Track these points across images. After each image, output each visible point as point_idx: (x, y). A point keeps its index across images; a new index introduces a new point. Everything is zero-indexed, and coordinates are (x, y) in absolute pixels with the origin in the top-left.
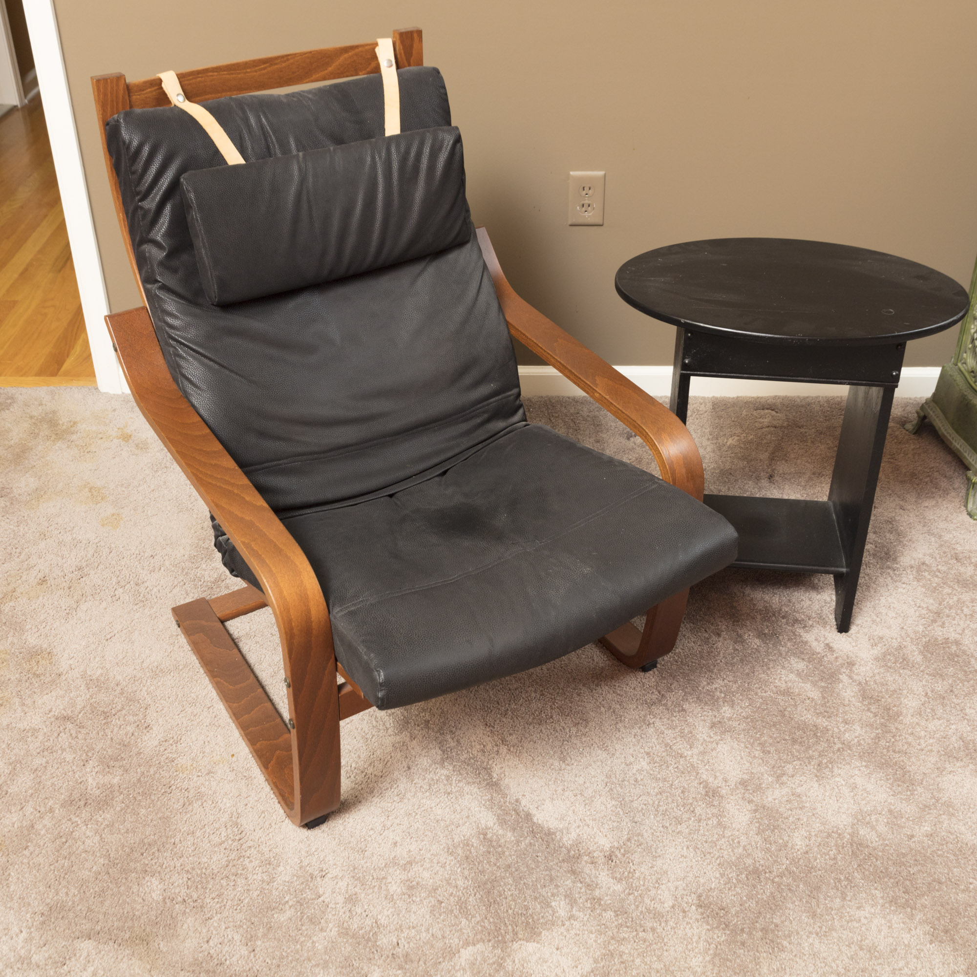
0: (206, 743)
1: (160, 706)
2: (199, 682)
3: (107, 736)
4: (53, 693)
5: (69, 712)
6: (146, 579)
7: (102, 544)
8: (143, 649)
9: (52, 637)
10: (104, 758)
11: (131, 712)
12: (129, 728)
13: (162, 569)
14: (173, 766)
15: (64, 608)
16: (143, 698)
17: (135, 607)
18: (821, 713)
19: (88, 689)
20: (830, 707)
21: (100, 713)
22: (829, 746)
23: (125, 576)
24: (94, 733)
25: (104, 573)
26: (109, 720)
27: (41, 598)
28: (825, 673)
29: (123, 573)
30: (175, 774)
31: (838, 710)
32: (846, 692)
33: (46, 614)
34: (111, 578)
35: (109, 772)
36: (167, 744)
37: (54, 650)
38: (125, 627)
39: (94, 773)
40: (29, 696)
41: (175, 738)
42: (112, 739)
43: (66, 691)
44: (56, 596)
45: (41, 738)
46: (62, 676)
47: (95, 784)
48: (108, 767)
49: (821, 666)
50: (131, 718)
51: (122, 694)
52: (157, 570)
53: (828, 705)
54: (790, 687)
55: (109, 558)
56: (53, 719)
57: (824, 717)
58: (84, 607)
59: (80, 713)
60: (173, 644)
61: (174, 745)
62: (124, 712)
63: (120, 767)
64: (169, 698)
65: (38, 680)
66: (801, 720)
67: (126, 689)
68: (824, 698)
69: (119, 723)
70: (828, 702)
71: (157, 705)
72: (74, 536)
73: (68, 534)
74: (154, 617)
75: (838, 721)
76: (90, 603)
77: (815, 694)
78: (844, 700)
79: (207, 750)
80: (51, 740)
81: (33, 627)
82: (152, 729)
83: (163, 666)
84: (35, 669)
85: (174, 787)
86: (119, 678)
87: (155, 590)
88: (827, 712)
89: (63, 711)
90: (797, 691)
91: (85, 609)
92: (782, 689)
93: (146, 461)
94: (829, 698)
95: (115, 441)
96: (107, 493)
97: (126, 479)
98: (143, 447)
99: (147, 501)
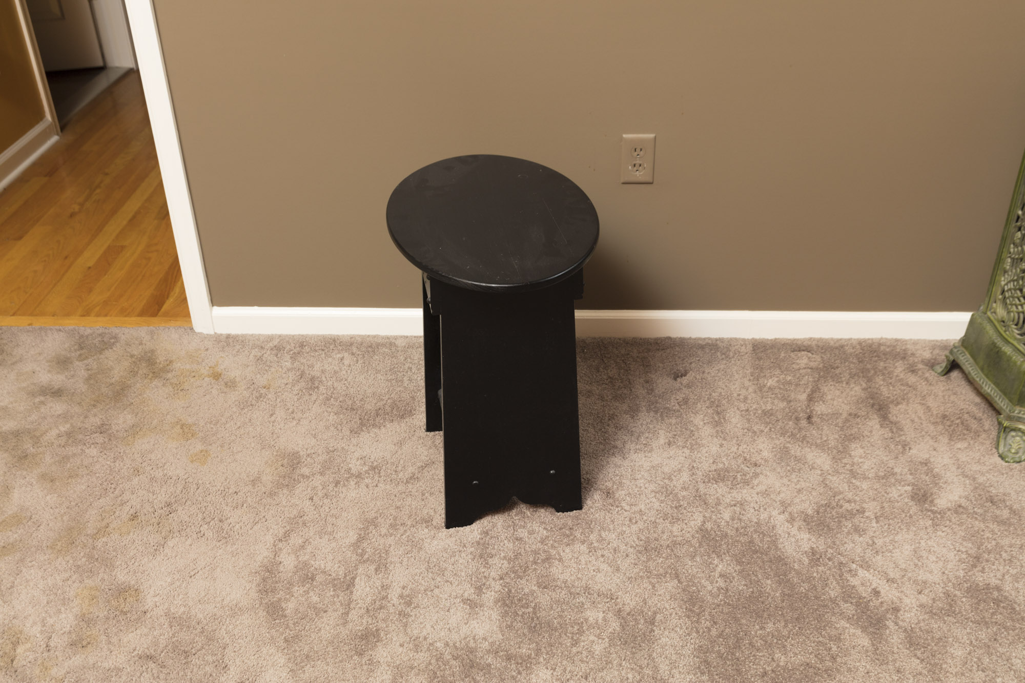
4: (138, 630)
5: (152, 651)
6: (229, 516)
7: (190, 480)
9: (140, 574)
12: (207, 668)
13: (245, 505)
15: (152, 544)
17: (219, 543)
18: (873, 660)
20: (879, 654)
23: (211, 512)
25: (190, 509)
27: (132, 533)
28: (872, 618)
29: (208, 509)
31: (887, 658)
32: (893, 639)
33: (135, 550)
34: (197, 515)
37: (141, 587)
42: (191, 680)
43: (150, 628)
44: (146, 531)
46: (147, 613)
49: (868, 610)
50: (210, 659)
52: (240, 506)
53: (878, 652)
54: (841, 633)
55: (196, 496)
56: (136, 658)
57: (875, 664)
58: (171, 542)
59: (162, 652)
62: (203, 652)
65: (124, 617)
68: (873, 644)
70: (878, 649)
72: (165, 472)
73: (160, 470)
75: (890, 669)
76: (178, 538)
77: (864, 641)
78: (892, 647)
81: (123, 564)
86: (200, 615)
87: (237, 526)
91: (173, 545)
93: (234, 399)
94: (878, 645)
95: (206, 379)
96: (197, 429)
97: (215, 417)
98: (231, 385)
99: (233, 437)
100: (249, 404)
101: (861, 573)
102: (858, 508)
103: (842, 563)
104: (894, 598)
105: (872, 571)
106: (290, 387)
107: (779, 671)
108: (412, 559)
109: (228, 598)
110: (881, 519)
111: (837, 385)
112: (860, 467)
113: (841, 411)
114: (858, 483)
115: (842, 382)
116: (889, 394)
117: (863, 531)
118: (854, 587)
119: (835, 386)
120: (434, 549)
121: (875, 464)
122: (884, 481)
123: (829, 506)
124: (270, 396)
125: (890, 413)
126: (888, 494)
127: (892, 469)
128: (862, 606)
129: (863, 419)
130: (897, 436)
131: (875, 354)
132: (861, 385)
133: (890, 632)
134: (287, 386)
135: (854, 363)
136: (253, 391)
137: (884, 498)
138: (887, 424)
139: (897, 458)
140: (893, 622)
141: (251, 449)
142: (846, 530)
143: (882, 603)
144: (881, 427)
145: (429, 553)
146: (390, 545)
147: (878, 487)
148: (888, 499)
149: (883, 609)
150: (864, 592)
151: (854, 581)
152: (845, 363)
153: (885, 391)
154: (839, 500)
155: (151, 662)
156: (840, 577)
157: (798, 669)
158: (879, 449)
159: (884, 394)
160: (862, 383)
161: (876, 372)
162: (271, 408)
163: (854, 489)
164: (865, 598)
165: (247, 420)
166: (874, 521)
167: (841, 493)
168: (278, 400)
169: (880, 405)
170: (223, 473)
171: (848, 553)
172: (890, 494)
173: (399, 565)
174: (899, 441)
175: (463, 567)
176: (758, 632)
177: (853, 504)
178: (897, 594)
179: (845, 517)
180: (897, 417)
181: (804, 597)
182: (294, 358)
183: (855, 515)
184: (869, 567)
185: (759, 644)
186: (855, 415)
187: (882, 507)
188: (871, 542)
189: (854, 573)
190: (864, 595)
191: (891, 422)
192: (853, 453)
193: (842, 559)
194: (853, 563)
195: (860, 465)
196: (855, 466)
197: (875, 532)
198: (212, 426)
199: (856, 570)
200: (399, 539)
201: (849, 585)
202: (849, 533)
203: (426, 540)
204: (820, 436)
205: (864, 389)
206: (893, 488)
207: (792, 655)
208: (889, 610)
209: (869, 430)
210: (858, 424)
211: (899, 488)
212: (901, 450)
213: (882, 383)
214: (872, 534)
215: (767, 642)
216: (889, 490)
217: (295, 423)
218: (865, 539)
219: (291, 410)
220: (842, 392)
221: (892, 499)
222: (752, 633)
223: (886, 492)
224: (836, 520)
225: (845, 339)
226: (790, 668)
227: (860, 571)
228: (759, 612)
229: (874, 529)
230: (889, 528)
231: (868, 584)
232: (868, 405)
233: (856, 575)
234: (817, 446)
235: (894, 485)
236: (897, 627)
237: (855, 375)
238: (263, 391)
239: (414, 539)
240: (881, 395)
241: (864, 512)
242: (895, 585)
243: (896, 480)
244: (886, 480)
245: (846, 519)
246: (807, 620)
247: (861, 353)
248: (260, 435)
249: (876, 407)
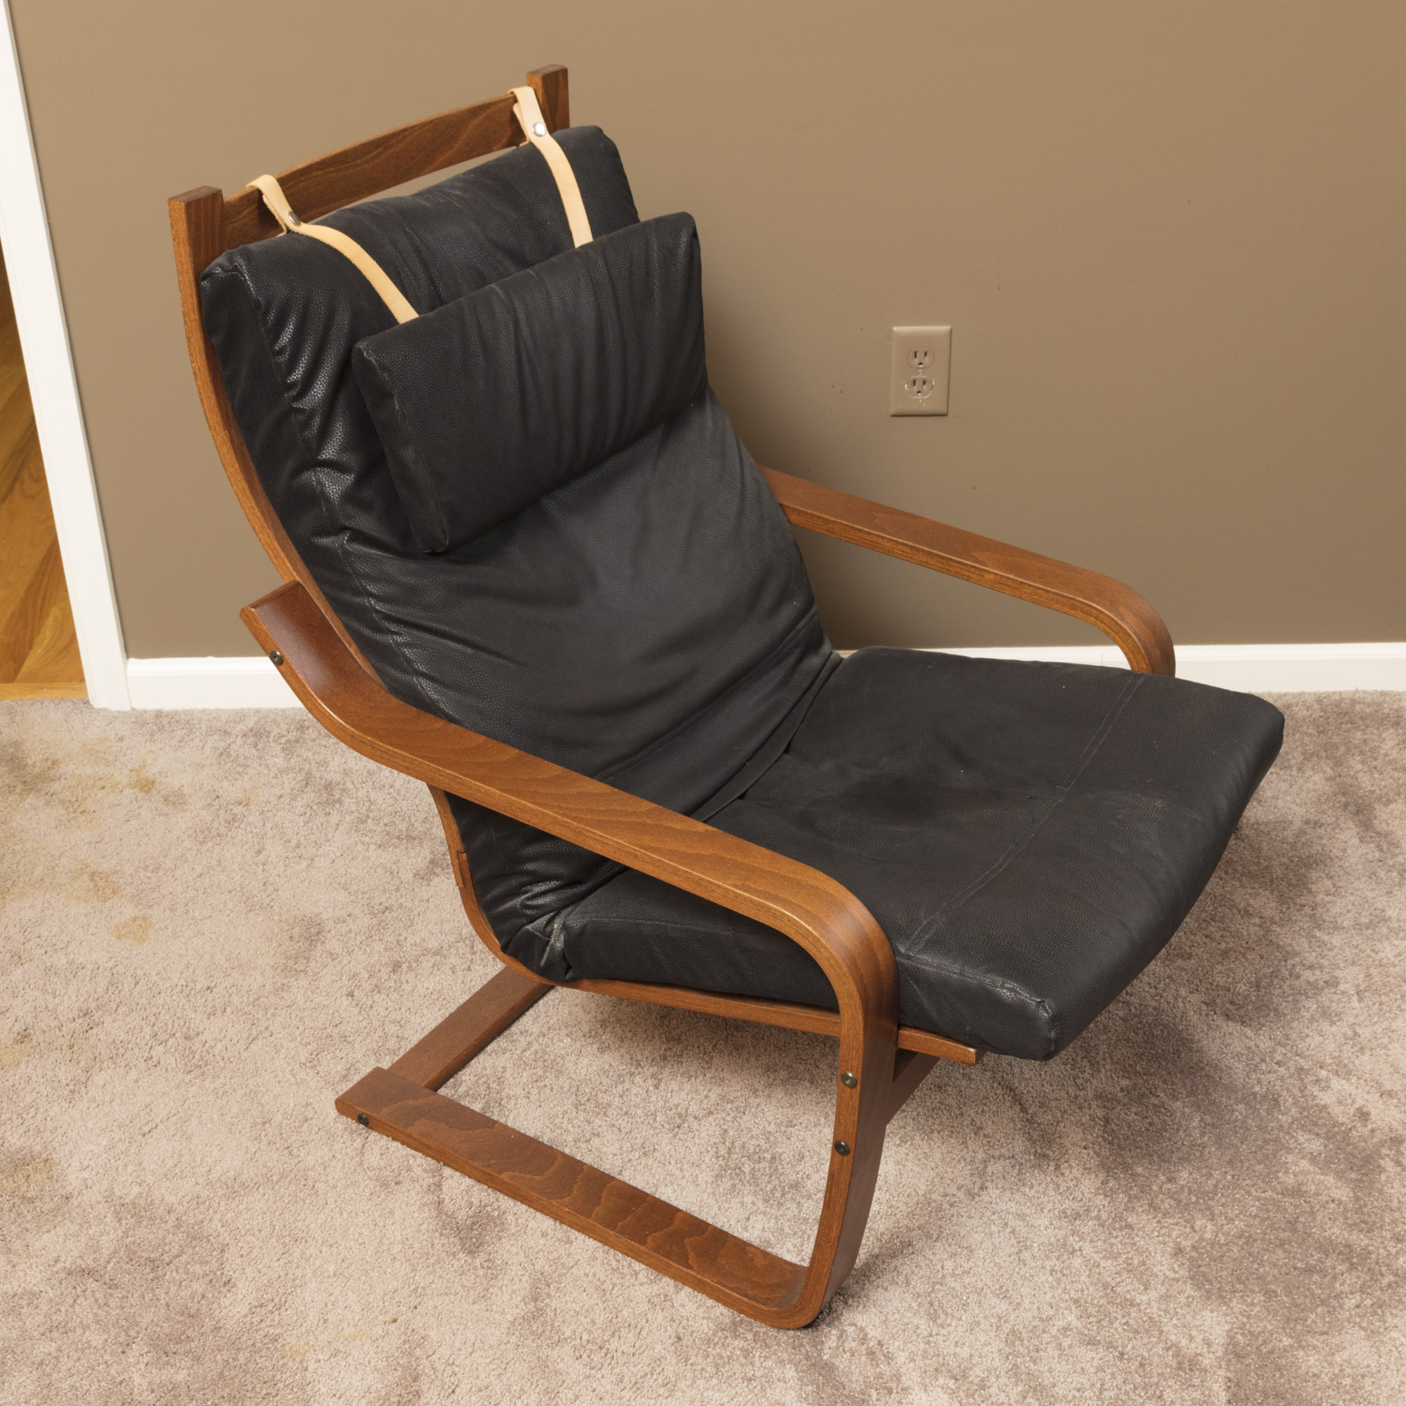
0: (330, 1306)
1: (246, 1247)
2: (308, 1201)
3: (158, 1300)
4: (58, 1229)
5: (90, 1262)
6: (201, 1028)
7: (121, 969)
8: (208, 1148)
9: (49, 1133)
10: (158, 1338)
11: (197, 1258)
12: (195, 1286)
13: (229, 1010)
14: (276, 1349)
15: (64, 1082)
16: (215, 1234)
17: (188, 1078)
18: (1355, 1224)
19: (119, 1221)
20: (1368, 1214)
21: (142, 1261)
22: (1372, 1279)
23: (166, 1024)
24: (136, 1295)
25: (127, 1020)
26: (160, 1273)
27: (23, 1066)
28: (1354, 1157)
29: (161, 1018)
30: (281, 1363)
31: (1382, 1219)
32: (1392, 1188)
33: (34, 1094)
34: (142, 1028)
35: (168, 1363)
36: (263, 1311)
37: (54, 1156)
38: (173, 1112)
39: (142, 1366)
40: (18, 1237)
41: (277, 1300)
42: (168, 1305)
43: (81, 1225)
44: (49, 1061)
45: (44, 1308)
46: (72, 1200)
47: (145, 1385)
48: (166, 1354)
49: (1348, 1145)
50: (199, 1270)
51: (178, 1227)
52: (219, 1012)
53: (1365, 1210)
54: (1302, 1184)
55: (135, 993)
56: (63, 1275)
57: (1361, 1231)
58: (99, 1079)
59: (108, 1262)
60: (257, 1138)
61: (276, 1313)
62: (184, 1258)
63: (186, 1353)
64: (260, 1231)
65: (31, 1207)
66: (1325, 1238)
67: (184, 1218)
68: (1357, 1199)
69: (177, 1277)
70: (1365, 1205)
71: (240, 1244)
72: (72, 956)
73: (60, 954)
74: (221, 1092)
75: (1385, 1238)
76: (109, 1071)
77: (1342, 1193)
78: (1391, 1201)
79: (331, 1317)
80: (63, 1310)
81: (14, 1117)
82: (235, 1285)
83: (244, 1177)
84: (24, 1189)
85: (280, 1385)
86: (171, 1199)
88: (1365, 1222)
89: (79, 1261)
90: (1313, 1188)
91: (102, 1083)
92: (1290, 1187)
93: (184, 826)
94: (1366, 1199)
95: (127, 791)
96: (122, 881)
97: (152, 858)
98: (176, 800)
99: (192, 894)
100: (214, 833)
101: (1336, 1083)
102: (1327, 977)
103: (1302, 1069)
104: (1394, 1123)
105: (1354, 1080)
106: (288, 801)
107: (1204, 1247)
108: (548, 1090)
109: (218, 1168)
110: (1367, 994)
111: (1282, 772)
112: (1328, 910)
113: (1290, 818)
114: (1326, 938)
115: (1290, 767)
116: (1373, 785)
117: (1336, 1015)
118: (1325, 1107)
119: (1277, 774)
120: (583, 1072)
121: (1353, 905)
122: (1370, 931)
123: (1276, 977)
124: (251, 819)
125: (1375, 818)
126: (1377, 953)
127: (1383, 911)
128: (1337, 1136)
129: (1329, 830)
130: (1388, 856)
131: (1346, 718)
132: (1324, 772)
133: (1388, 1177)
134: (282, 800)
135: (1310, 735)
136: (218, 810)
137: (1370, 960)
138: (1371, 837)
139: (1391, 893)
140: (1392, 1160)
141: (228, 912)
142: (1308, 1015)
143: (1373, 1131)
144: (1362, 841)
145: (577, 1079)
146: (504, 1068)
147: (1360, 942)
148: (1377, 962)
149: (1375, 1140)
150: (1342, 1115)
151: (1326, 1098)
152: (1294, 734)
153: (1366, 781)
154: (1294, 966)
155: (91, 1280)
156: (1301, 1091)
157: (1234, 1243)
158: (1359, 879)
159: (1364, 785)
160: (1325, 768)
161: (1348, 750)
162: (256, 840)
163: (1319, 947)
164: (1343, 1124)
165: (214, 863)
166: (1355, 998)
167: (1297, 954)
168: (269, 825)
169: (1358, 805)
170: (181, 956)
171: (1313, 1052)
172: (1380, 954)
173: (524, 1101)
174: (1394, 865)
175: (638, 1100)
176: (1165, 1186)
177: (1318, 972)
178: (1398, 1116)
179: (1305, 993)
180: (1388, 824)
181: (1241, 1128)
182: (289, 749)
183: (1323, 989)
184: (1349, 1073)
185: (1167, 1206)
186: (1316, 823)
187: (1368, 976)
188: (1350, 1033)
189: (1324, 1084)
190: (1340, 1120)
191: (1379, 834)
192: (1314, 888)
193: (1302, 1062)
194: (1321, 1067)
195: (1328, 906)
196: (1319, 909)
197: (1357, 1016)
198: (149, 874)
199: (1328, 1080)
200: (520, 1058)
201: (1317, 1105)
202: (1312, 1020)
203: (568, 1058)
204: (1256, 860)
205: (1328, 779)
206: (1386, 943)
207: (1225, 1222)
208: (1386, 1141)
209: (1341, 847)
210: (1321, 838)
211: (1396, 942)
212: (1397, 880)
213: (1360, 767)
214: (1351, 1020)
215: (1181, 1201)
216: (1379, 946)
217: (304, 864)
218: (1342, 1028)
219: (294, 842)
220: (1291, 786)
221: (1385, 961)
222: (1154, 1188)
223: (1373, 950)
224: (1290, 999)
225: (1293, 694)
226: (1222, 1242)
227: (1334, 1081)
228: (1163, 1154)
229: (1355, 1012)
230: (1381, 1010)
231: (1349, 1101)
232: (1337, 805)
233: (1329, 1087)
234: (1251, 876)
235: (1387, 938)
236: (1400, 1168)
237: (1312, 754)
238: (238, 810)
239: (546, 1057)
240: (1359, 788)
241: (1337, 984)
242: (1395, 1101)
243: (1391, 930)
244: (1374, 929)
245: (1307, 997)
246: (1247, 1164)
247: (1321, 717)
248: (242, 888)
249: (1352, 808)
